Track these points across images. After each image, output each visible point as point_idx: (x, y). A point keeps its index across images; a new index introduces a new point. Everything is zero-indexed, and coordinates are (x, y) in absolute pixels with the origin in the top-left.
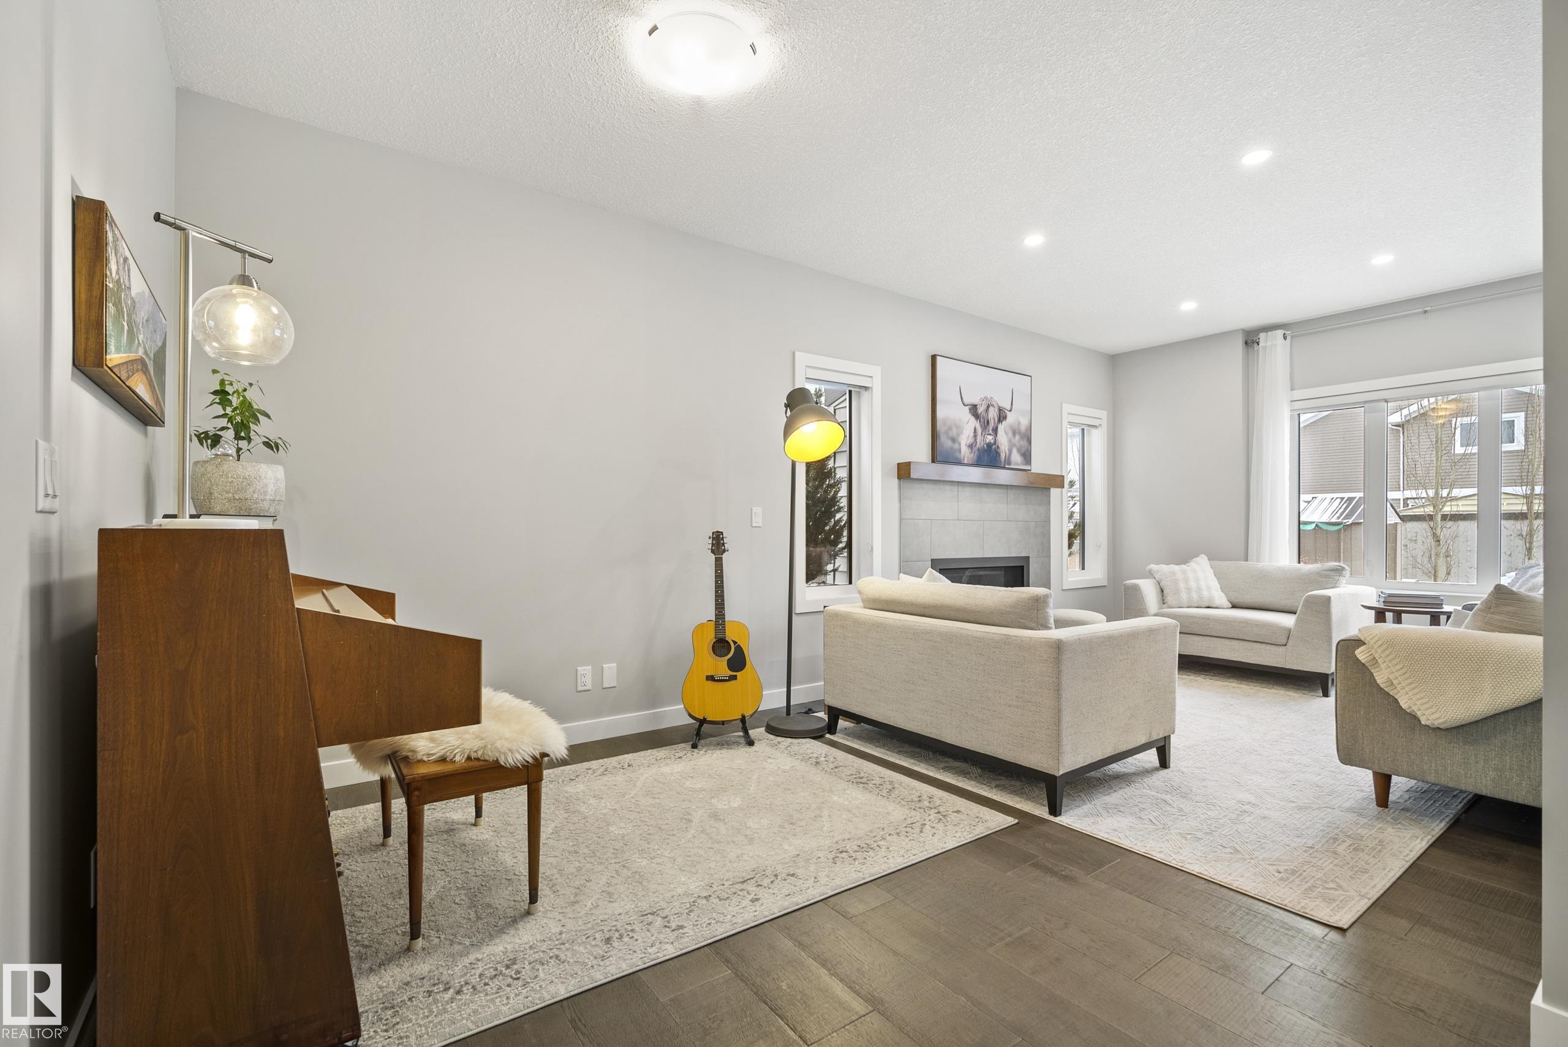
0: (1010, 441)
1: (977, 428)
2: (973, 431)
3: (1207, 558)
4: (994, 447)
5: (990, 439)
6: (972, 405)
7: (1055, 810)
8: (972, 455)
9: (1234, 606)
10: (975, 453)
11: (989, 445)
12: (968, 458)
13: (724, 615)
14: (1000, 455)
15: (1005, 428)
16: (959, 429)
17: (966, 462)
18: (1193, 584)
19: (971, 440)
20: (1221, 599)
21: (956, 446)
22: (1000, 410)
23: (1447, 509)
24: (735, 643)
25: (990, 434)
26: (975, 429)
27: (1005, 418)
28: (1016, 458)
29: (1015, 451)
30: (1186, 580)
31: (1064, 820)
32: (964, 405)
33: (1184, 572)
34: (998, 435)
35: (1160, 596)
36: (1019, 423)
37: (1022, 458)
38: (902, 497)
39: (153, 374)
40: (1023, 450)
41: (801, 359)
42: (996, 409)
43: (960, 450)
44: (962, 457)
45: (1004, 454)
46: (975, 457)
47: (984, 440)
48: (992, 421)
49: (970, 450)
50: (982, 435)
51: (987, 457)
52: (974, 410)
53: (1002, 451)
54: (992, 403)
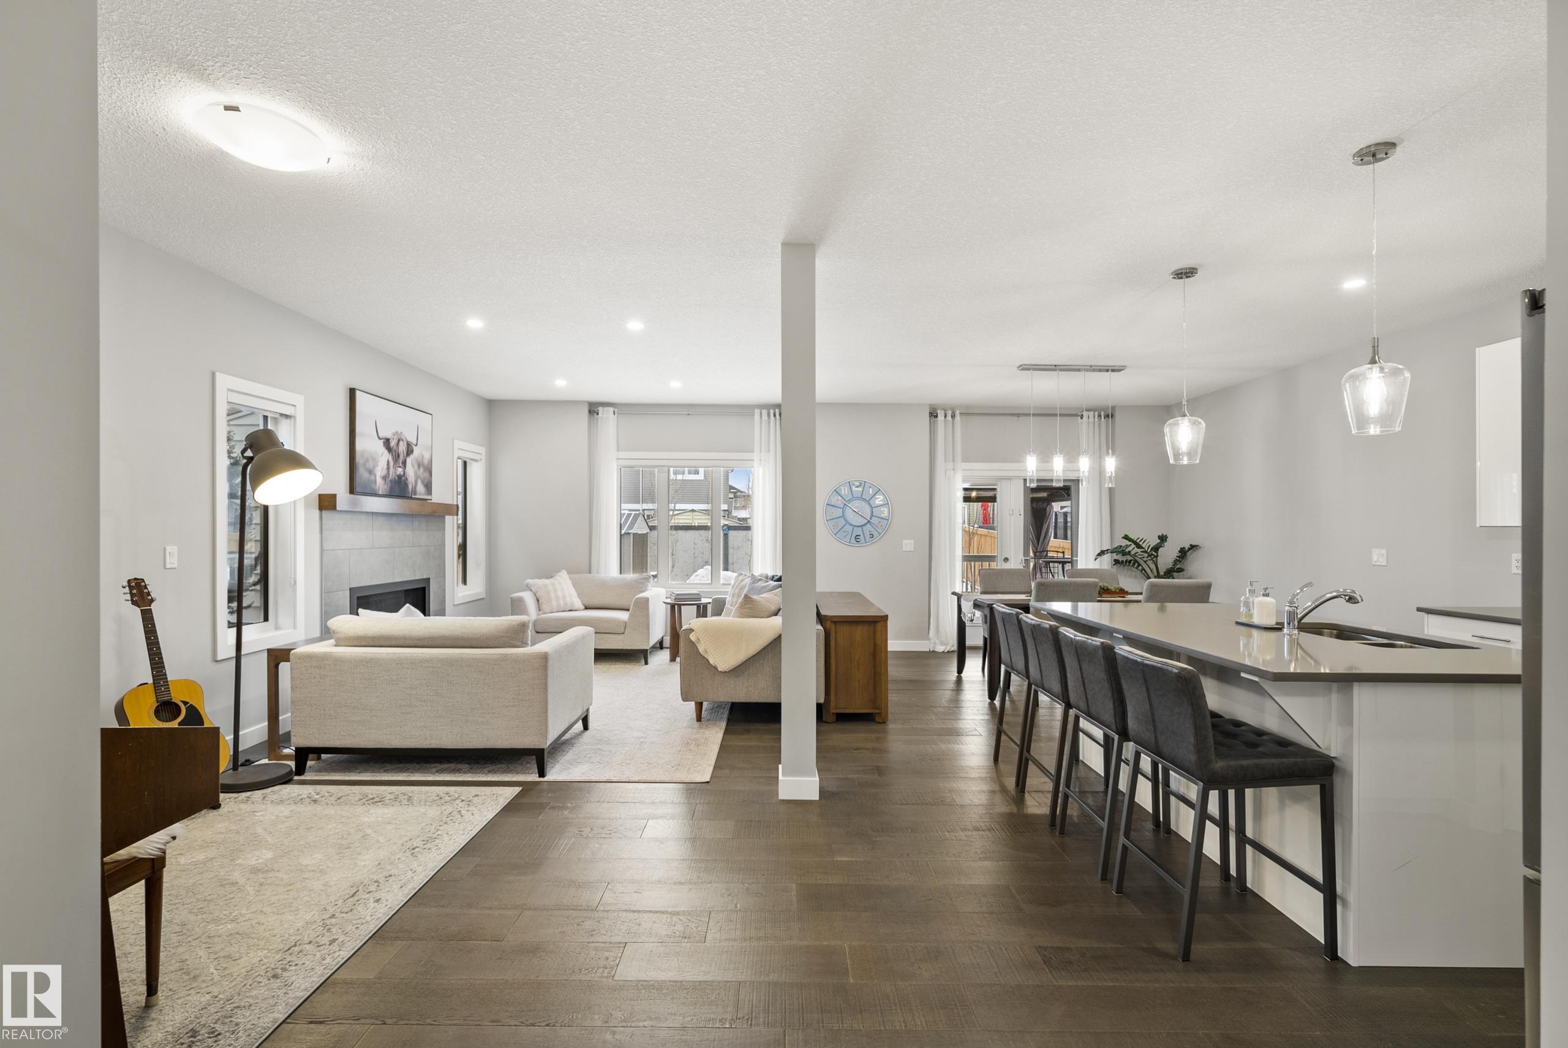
0: (416, 473)
1: (389, 461)
2: (387, 464)
3: (566, 572)
4: (403, 478)
5: (400, 471)
6: (385, 439)
7: (542, 774)
8: (386, 486)
9: (586, 608)
10: (388, 484)
11: (400, 477)
12: (382, 489)
13: (165, 675)
14: (408, 487)
15: (412, 461)
16: (375, 461)
17: (380, 493)
18: (560, 594)
19: (384, 472)
20: (578, 604)
21: (373, 477)
22: (409, 445)
23: (674, 522)
24: (185, 703)
25: (400, 467)
27: (412, 452)
28: (421, 488)
29: (419, 482)
30: (555, 591)
31: (550, 777)
32: (379, 438)
33: (553, 585)
34: (407, 468)
35: (537, 605)
36: (423, 456)
37: (425, 489)
38: (323, 528)
40: (426, 482)
41: (223, 380)
42: (405, 444)
43: (375, 482)
44: (377, 488)
45: (411, 485)
46: (388, 488)
47: (395, 472)
48: (402, 455)
49: (384, 481)
50: (393, 467)
51: (398, 488)
52: (387, 444)
53: (410, 483)
54: (402, 438)
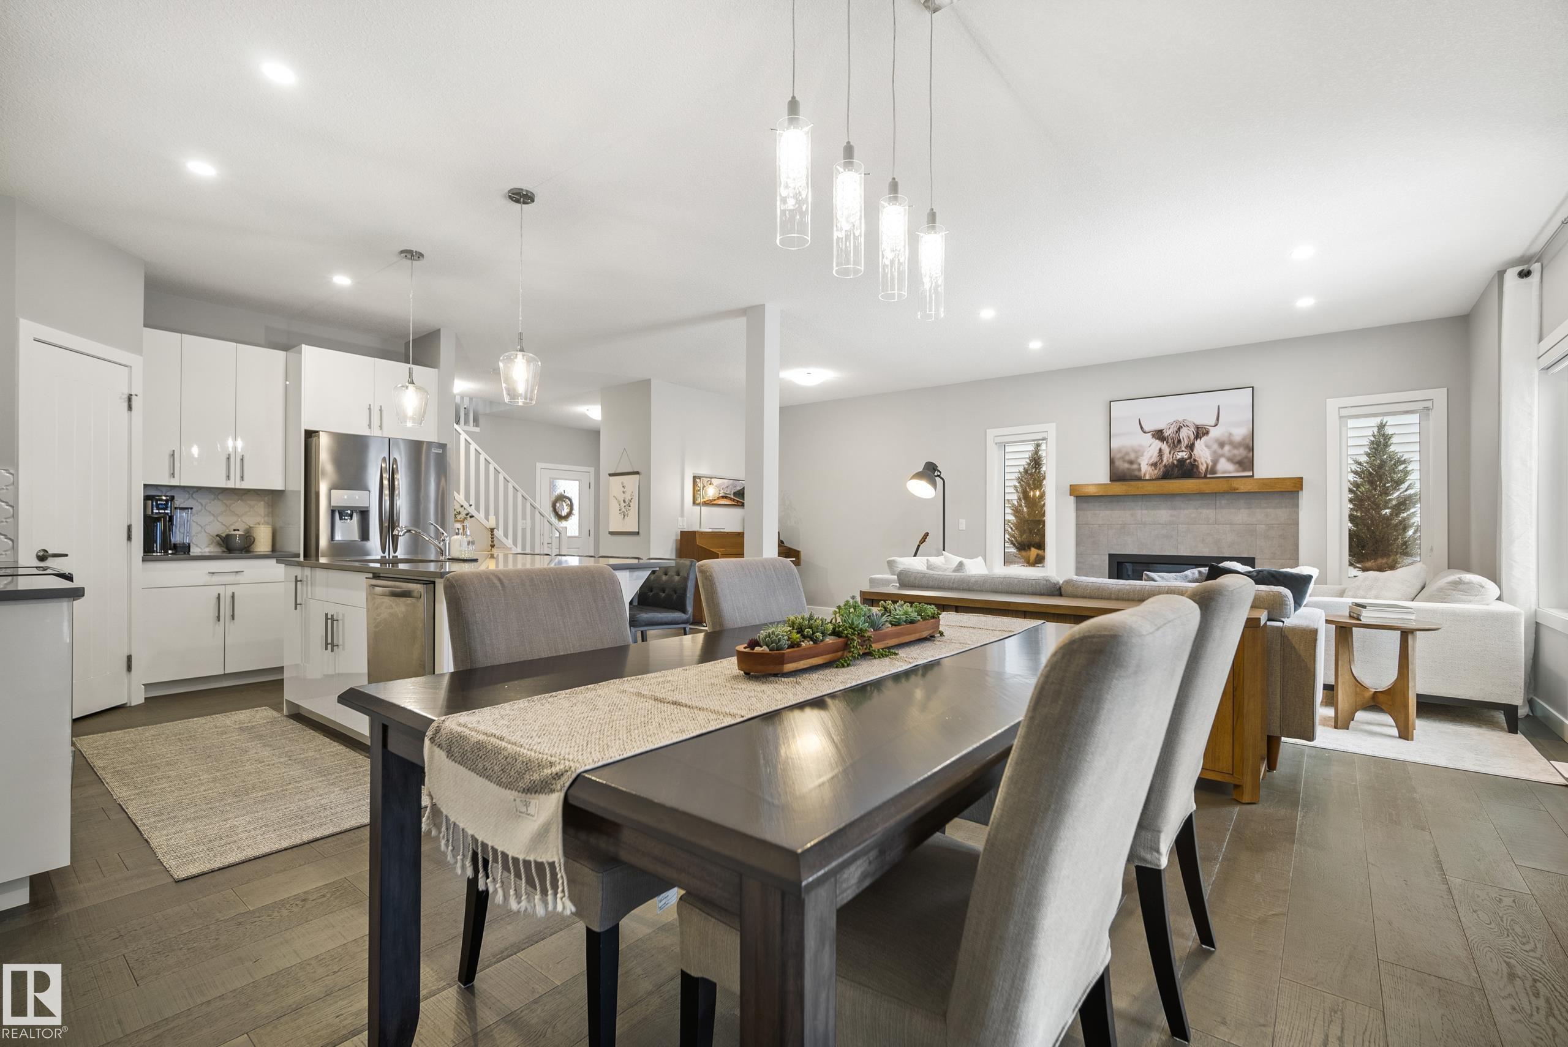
0: (1215, 452)
1: (1163, 448)
2: (1158, 452)
4: (1188, 461)
5: (1183, 455)
6: (1156, 431)
8: (1156, 471)
10: (1160, 469)
11: (1182, 461)
12: (1150, 474)
14: (1197, 467)
15: (1206, 442)
16: (1139, 452)
17: (1147, 477)
19: (1155, 459)
21: (1135, 466)
22: (1198, 428)
25: (1183, 451)
26: (1160, 450)
27: (1207, 433)
28: (1226, 467)
29: (1223, 460)
32: (1146, 432)
34: (1195, 451)
36: (1230, 434)
37: (1238, 466)
38: (1078, 509)
39: (732, 497)
40: (1238, 458)
41: (991, 433)
42: (1192, 429)
43: (1140, 470)
44: (1143, 475)
45: (1205, 466)
46: (1161, 473)
47: (1173, 457)
48: (1185, 439)
49: (1153, 468)
50: (1170, 453)
51: (1178, 471)
52: (1159, 435)
53: (1202, 464)
54: (1185, 424)
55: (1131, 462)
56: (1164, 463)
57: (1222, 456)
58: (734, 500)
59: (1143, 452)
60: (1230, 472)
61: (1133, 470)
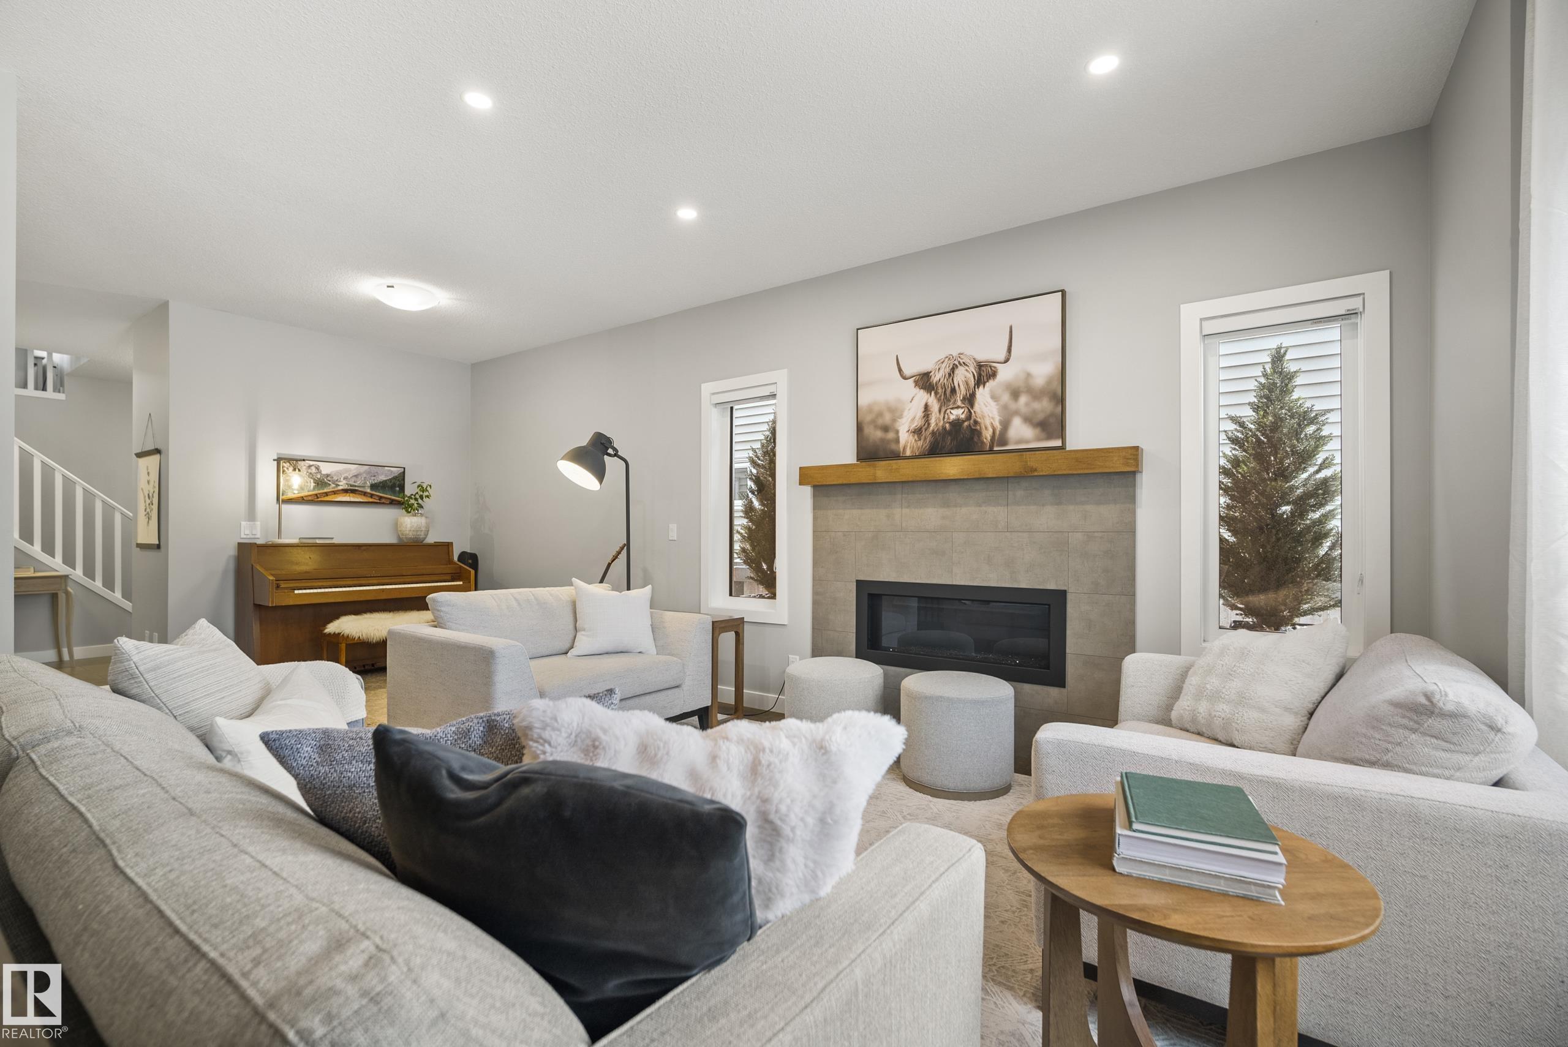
0: (1005, 407)
1: (929, 404)
2: (923, 409)
4: (966, 424)
5: (958, 413)
6: (920, 375)
8: (920, 443)
10: (925, 439)
11: (957, 424)
12: (912, 447)
14: (979, 433)
15: (992, 391)
17: (908, 453)
19: (918, 422)
22: (980, 366)
25: (958, 407)
26: (926, 407)
27: (993, 375)
32: (906, 377)
34: (976, 406)
37: (1037, 430)
38: (815, 507)
39: (369, 490)
40: (1040, 417)
41: (707, 388)
42: (972, 368)
43: (897, 441)
44: (902, 450)
45: (991, 430)
46: (927, 445)
47: (944, 418)
48: (962, 387)
49: (916, 437)
50: (940, 411)
51: (952, 440)
52: (924, 381)
53: (986, 428)
54: (961, 361)
55: (886, 429)
56: (931, 428)
57: (1016, 413)
58: (372, 496)
59: (902, 411)
60: (1027, 442)
61: (889, 441)
